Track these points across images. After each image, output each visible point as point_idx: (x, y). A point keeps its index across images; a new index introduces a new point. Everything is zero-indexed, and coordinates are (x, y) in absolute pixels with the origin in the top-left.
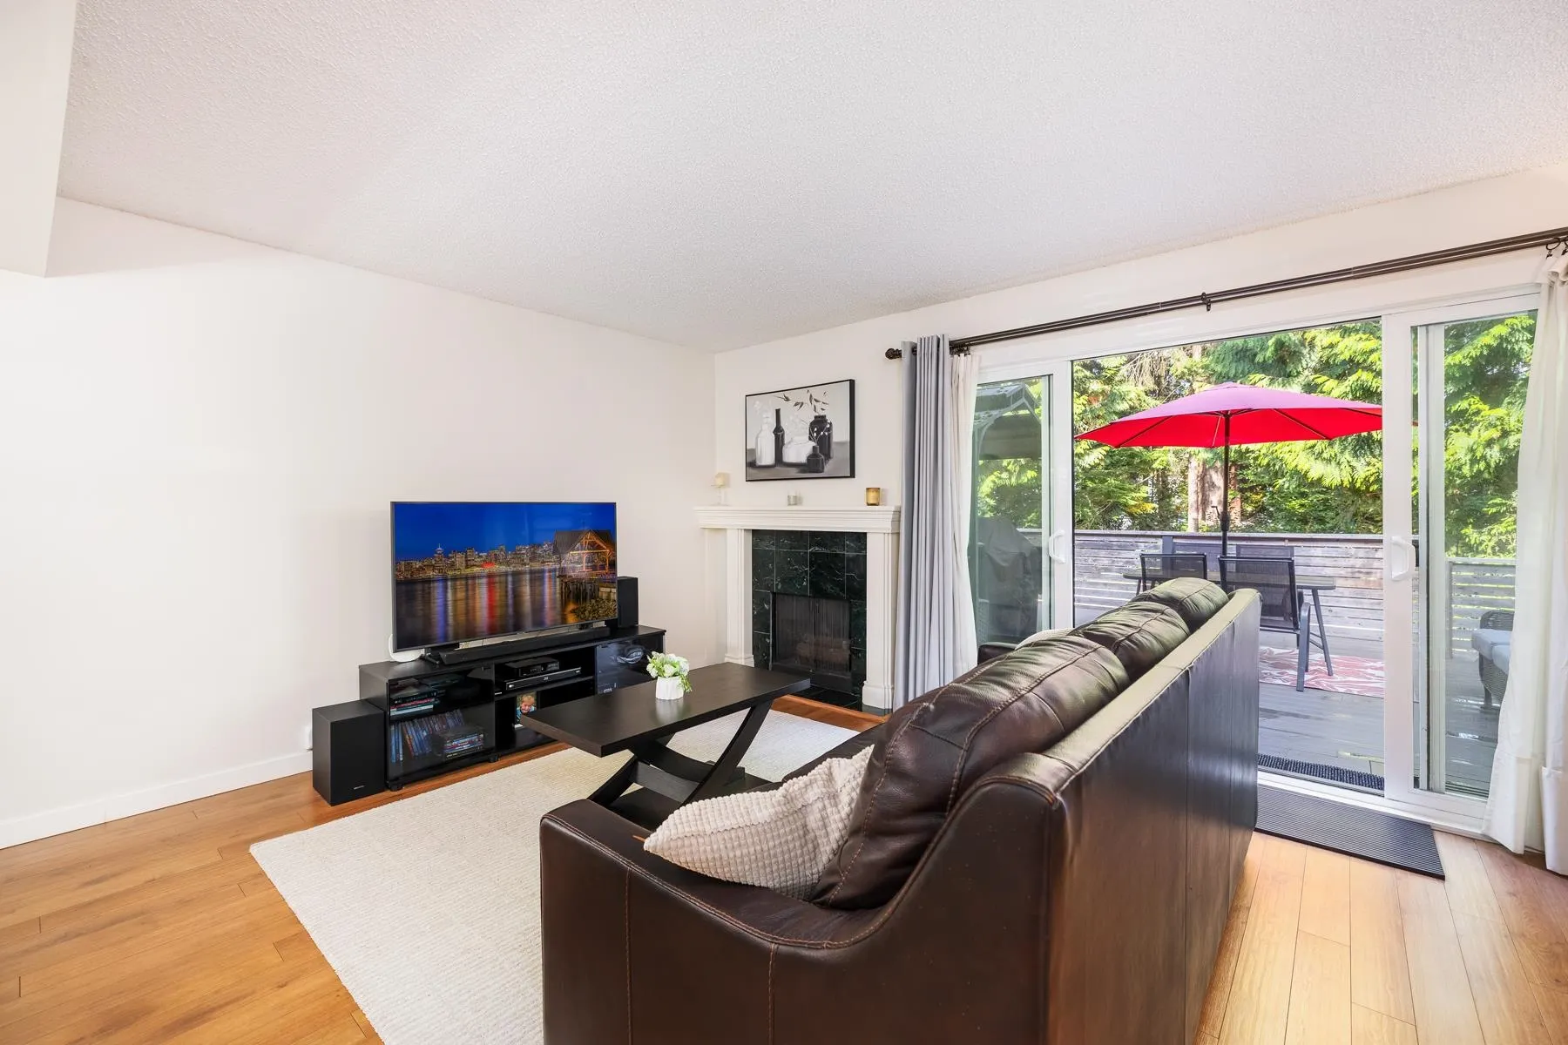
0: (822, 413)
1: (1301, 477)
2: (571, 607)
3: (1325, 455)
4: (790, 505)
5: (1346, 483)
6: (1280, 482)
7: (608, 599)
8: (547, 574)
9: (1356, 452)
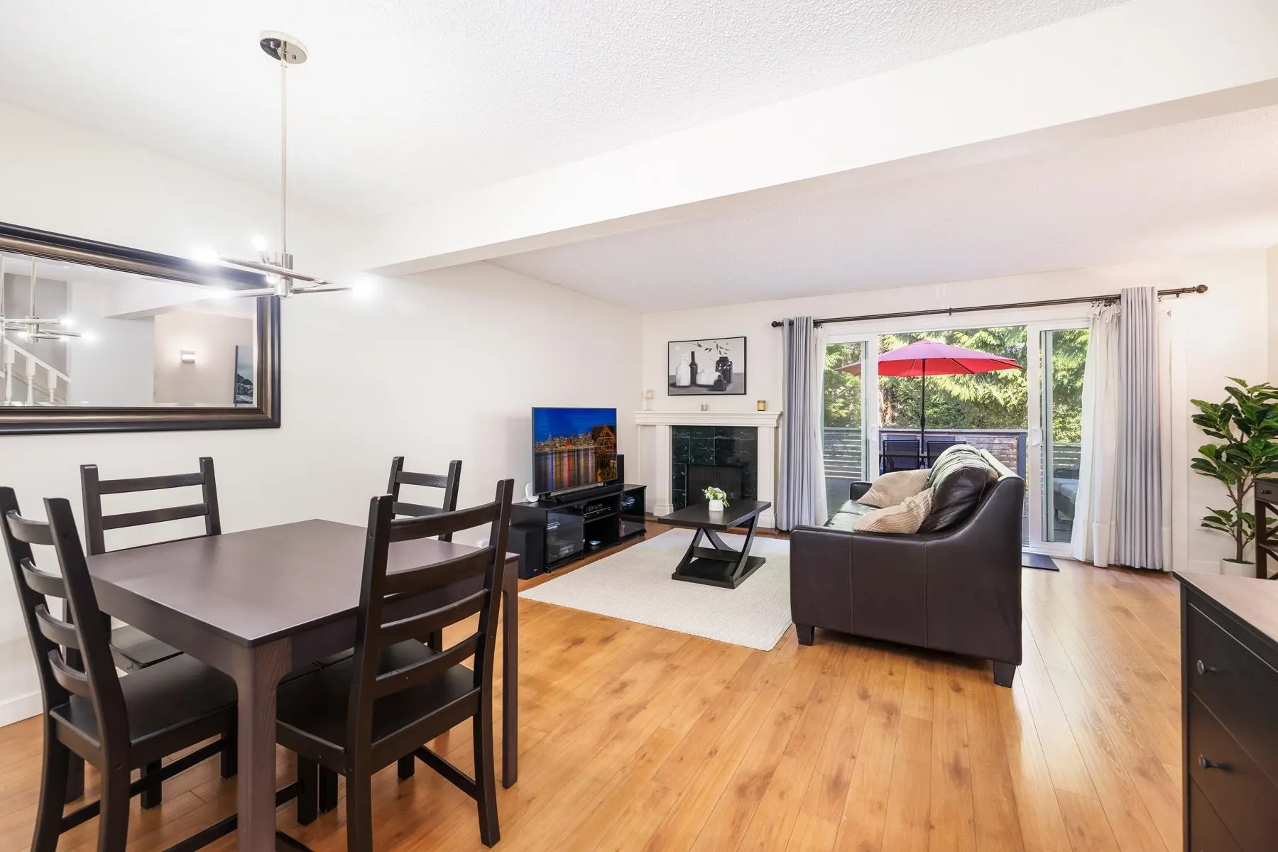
0: (725, 356)
1: (946, 393)
2: (599, 471)
3: (961, 381)
4: (703, 410)
5: (973, 399)
6: (934, 397)
7: (614, 466)
8: (590, 451)
9: (977, 380)
